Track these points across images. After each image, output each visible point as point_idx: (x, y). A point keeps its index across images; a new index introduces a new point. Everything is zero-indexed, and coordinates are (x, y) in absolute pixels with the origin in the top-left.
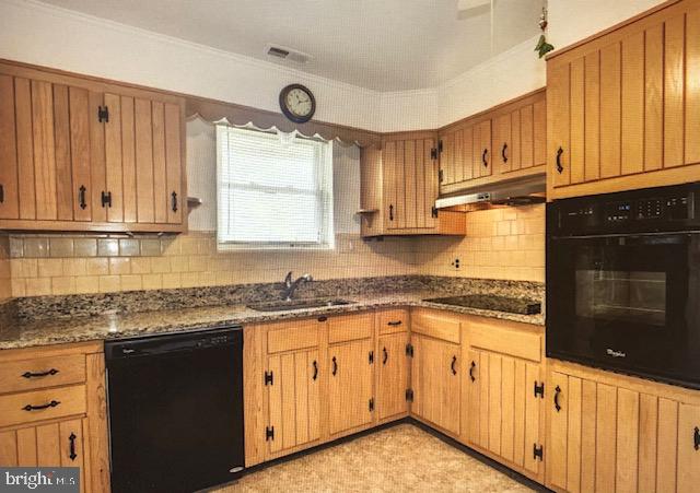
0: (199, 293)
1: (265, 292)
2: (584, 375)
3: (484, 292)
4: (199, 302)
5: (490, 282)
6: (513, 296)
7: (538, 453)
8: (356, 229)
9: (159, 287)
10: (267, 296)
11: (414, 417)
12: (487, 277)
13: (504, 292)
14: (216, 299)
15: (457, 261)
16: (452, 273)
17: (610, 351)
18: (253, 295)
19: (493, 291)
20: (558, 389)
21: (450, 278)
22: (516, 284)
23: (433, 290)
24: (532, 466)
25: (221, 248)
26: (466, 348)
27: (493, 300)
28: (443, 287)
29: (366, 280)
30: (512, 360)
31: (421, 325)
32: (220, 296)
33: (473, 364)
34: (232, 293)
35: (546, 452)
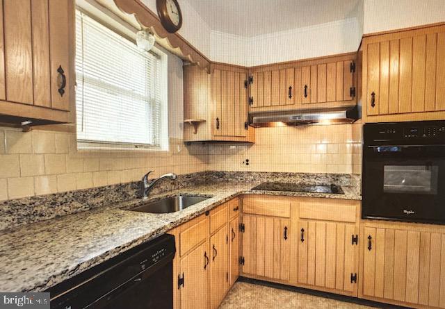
0: (60, 200)
1: (124, 192)
2: (387, 226)
3: (271, 181)
4: (60, 210)
5: (275, 174)
6: (292, 182)
7: (354, 278)
8: (180, 136)
9: (6, 199)
10: (125, 195)
11: (244, 275)
12: (273, 171)
13: (286, 180)
14: (79, 205)
15: (247, 161)
16: (244, 169)
17: (405, 211)
18: (113, 196)
19: (278, 180)
20: (370, 238)
21: (243, 172)
22: (294, 175)
23: (228, 181)
24: (350, 289)
25: (80, 147)
26: (295, 220)
27: (278, 186)
28: (237, 179)
29: (188, 176)
30: (334, 224)
31: (252, 208)
32: (83, 201)
33: (303, 230)
34: (94, 196)
35: (360, 278)
